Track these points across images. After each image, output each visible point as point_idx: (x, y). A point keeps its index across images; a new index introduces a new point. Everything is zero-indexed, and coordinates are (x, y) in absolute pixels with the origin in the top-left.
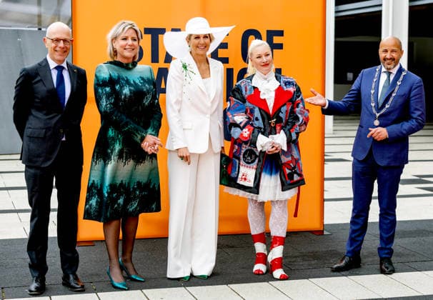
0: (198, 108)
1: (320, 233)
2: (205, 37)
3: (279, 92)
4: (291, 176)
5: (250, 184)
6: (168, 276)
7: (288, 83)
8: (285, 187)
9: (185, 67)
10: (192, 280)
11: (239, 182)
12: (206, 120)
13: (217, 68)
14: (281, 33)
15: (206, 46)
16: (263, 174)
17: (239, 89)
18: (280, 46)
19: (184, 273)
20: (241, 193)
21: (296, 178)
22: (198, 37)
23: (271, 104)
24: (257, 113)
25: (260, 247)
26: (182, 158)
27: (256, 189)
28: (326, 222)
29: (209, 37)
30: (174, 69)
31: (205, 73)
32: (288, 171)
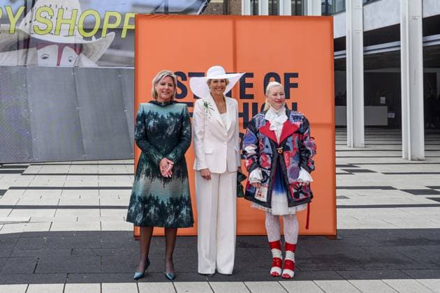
1: (332, 237)
2: (222, 81)
3: (287, 125)
4: (297, 195)
5: (264, 199)
6: (199, 272)
7: (296, 118)
8: (291, 203)
9: (206, 105)
10: (217, 276)
12: (224, 146)
13: (233, 105)
14: (296, 75)
15: (223, 88)
16: (274, 193)
17: (253, 122)
18: (296, 85)
19: (210, 271)
20: (260, 207)
21: (302, 196)
22: (216, 81)
23: (278, 135)
24: (267, 142)
25: (276, 253)
26: (204, 177)
27: (268, 204)
28: (338, 228)
29: (225, 81)
31: (222, 110)
32: (294, 191)
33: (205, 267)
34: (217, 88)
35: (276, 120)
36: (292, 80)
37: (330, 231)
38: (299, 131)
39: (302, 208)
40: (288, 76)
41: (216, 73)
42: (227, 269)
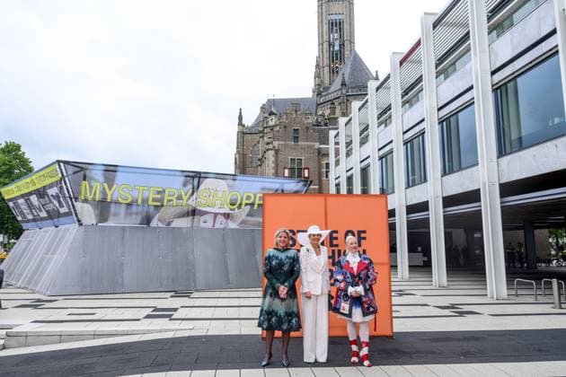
0: (314, 270)
1: (391, 337)
2: (318, 235)
3: (360, 263)
4: (368, 309)
5: (347, 312)
6: (305, 360)
7: (365, 259)
8: (365, 314)
9: (308, 250)
10: (316, 364)
11: (342, 311)
12: (320, 277)
13: (324, 250)
14: (364, 232)
15: (319, 240)
16: (354, 308)
17: (339, 262)
18: (365, 238)
19: (312, 361)
20: (343, 317)
21: (371, 309)
22: (314, 235)
23: (355, 270)
24: (349, 275)
25: (354, 348)
26: (307, 297)
27: (350, 315)
28: (394, 331)
29: (320, 235)
30: (303, 250)
31: (318, 253)
32: (366, 306)
33: (308, 358)
34: (315, 239)
35: (353, 260)
36: (362, 235)
37: (389, 333)
38: (366, 266)
39: (371, 317)
40: (359, 232)
41: (314, 230)
42: (323, 359)
